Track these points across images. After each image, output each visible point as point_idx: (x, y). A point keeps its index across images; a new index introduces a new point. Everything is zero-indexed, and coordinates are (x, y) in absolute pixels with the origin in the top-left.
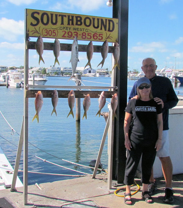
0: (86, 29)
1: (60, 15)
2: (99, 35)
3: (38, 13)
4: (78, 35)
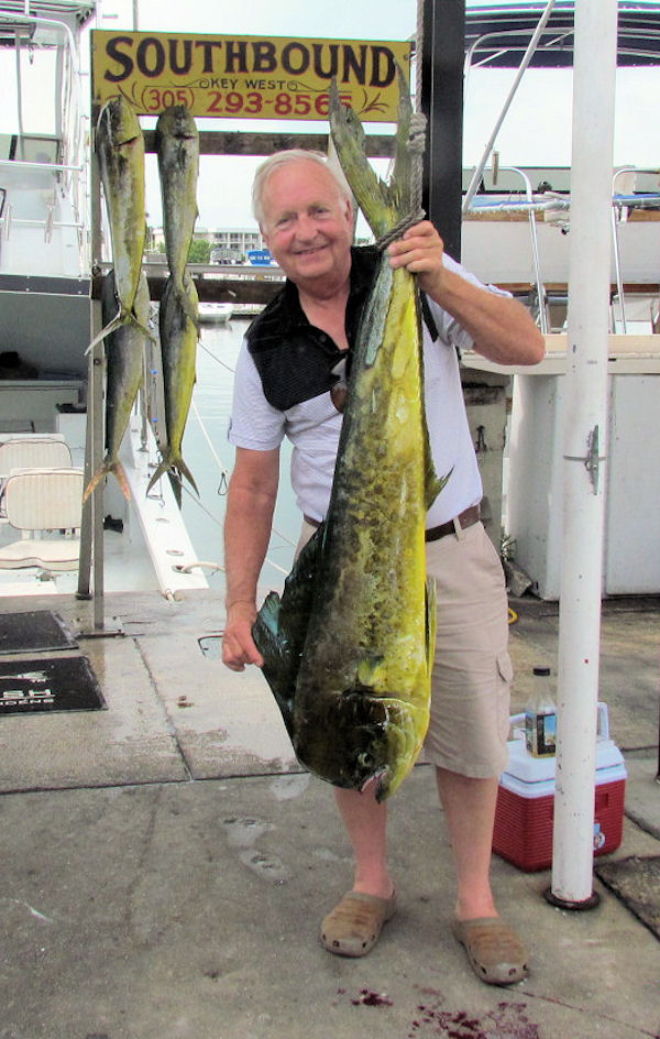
0: (292, 83)
1: (198, 44)
3: (129, 41)
4: (263, 102)
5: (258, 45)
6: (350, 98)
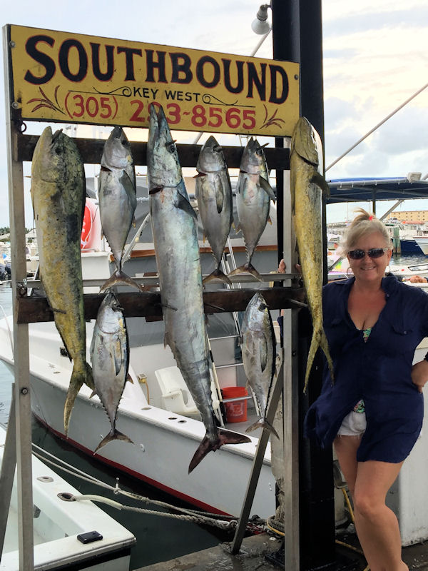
0: (206, 96)
3: (50, 41)
4: (181, 113)
5: (175, 57)
6: (253, 112)
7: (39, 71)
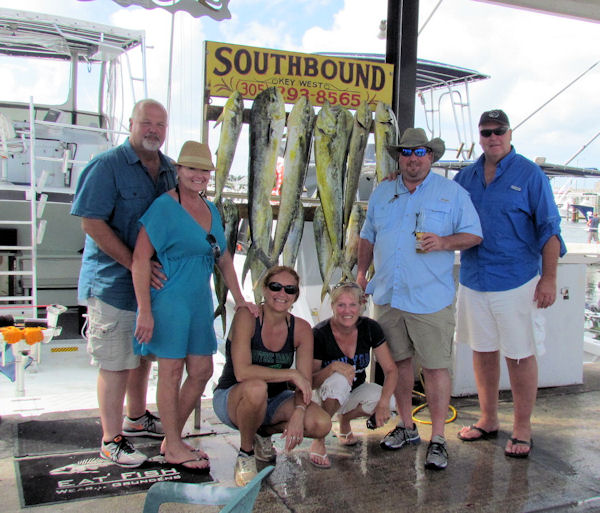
0: (327, 84)
1: (272, 55)
2: (353, 96)
3: (230, 50)
4: (309, 95)
5: (307, 60)
6: (359, 96)
7: (222, 68)
